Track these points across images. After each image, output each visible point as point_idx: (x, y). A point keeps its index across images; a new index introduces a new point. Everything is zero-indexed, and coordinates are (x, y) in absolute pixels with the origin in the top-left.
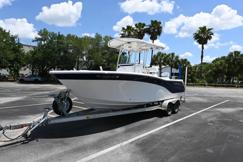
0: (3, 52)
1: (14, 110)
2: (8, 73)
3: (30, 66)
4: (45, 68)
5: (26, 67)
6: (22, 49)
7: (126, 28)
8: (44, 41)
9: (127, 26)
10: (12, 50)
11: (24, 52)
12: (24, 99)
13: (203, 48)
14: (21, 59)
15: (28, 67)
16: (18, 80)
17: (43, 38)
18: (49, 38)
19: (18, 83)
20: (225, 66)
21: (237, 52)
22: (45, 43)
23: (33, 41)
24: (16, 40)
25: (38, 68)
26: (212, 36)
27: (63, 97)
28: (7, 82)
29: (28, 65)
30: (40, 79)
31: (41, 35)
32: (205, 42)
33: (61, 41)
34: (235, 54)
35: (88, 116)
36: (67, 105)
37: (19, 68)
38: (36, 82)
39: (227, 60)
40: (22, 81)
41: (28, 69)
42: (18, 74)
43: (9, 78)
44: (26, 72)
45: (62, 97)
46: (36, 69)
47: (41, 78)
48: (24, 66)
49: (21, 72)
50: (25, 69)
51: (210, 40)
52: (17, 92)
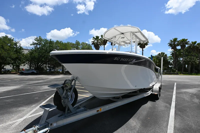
0: (8, 52)
1: (8, 101)
2: (11, 68)
3: (28, 63)
4: (40, 64)
5: (25, 63)
6: (22, 51)
7: (95, 37)
8: (39, 45)
9: (96, 36)
10: (15, 51)
11: (24, 53)
12: (21, 88)
13: (143, 50)
14: (21, 58)
15: (26, 64)
16: (19, 73)
17: (38, 43)
18: (43, 43)
19: (19, 75)
20: (156, 61)
21: (163, 53)
22: (40, 46)
23: (31, 45)
24: (18, 44)
25: (34, 64)
26: (148, 43)
27: (69, 87)
28: (10, 75)
29: (27, 62)
30: (35, 72)
31: (37, 41)
32: (144, 47)
33: (51, 45)
34: (161, 54)
35: (98, 109)
36: (71, 97)
37: (20, 64)
38: (33, 74)
39: (157, 58)
40: (22, 74)
41: (27, 65)
42: (19, 68)
43: (12, 72)
44: (25, 67)
45: (67, 87)
46: (32, 64)
47: (37, 71)
48: (24, 63)
49: (21, 67)
50: (24, 65)
51: (147, 45)
52: (16, 81)
